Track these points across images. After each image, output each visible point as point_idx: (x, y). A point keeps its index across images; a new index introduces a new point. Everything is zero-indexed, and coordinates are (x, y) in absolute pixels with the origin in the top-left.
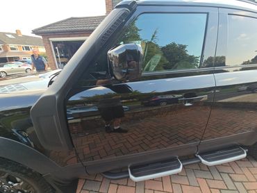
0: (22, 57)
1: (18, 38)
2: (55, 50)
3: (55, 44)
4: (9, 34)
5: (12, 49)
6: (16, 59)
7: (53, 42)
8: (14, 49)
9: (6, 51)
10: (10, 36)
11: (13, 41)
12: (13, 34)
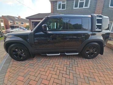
0: (20, 27)
1: (19, 19)
2: (32, 24)
3: (33, 22)
4: (16, 17)
5: (16, 23)
6: (18, 27)
7: (32, 22)
8: (17, 23)
9: (14, 24)
10: (16, 18)
11: (17, 20)
12: (17, 18)
